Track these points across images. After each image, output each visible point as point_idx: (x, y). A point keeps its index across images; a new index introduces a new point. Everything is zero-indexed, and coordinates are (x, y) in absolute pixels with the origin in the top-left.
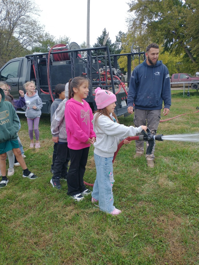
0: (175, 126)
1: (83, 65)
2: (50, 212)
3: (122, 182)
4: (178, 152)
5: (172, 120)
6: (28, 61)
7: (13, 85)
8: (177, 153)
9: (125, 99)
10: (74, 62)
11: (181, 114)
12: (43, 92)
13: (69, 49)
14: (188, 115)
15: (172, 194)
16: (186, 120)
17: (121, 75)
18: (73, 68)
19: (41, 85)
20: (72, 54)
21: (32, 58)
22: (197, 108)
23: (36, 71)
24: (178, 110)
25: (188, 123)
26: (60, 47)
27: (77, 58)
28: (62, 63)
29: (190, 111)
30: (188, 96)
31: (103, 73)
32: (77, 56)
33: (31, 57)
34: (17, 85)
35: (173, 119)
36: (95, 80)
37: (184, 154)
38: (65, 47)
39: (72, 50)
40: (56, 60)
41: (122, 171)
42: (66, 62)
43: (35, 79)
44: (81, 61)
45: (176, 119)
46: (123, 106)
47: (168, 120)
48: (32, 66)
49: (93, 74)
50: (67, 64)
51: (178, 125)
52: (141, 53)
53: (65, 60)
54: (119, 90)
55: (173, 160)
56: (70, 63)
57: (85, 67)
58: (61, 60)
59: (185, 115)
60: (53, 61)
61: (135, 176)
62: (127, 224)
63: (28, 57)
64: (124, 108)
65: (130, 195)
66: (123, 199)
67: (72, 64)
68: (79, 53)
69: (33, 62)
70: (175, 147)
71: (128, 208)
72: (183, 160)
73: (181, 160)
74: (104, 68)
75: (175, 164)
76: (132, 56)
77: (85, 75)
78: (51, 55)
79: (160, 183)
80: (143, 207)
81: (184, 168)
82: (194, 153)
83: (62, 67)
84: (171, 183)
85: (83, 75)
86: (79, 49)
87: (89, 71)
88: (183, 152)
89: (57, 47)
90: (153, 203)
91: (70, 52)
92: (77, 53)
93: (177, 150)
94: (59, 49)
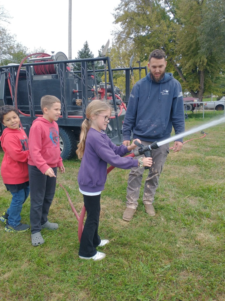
0: (187, 155)
1: (74, 80)
4: (204, 190)
6: (1, 74)
10: (63, 76)
11: (186, 139)
12: (21, 114)
13: (56, 59)
14: (195, 141)
15: (220, 255)
16: (195, 147)
17: (120, 94)
18: (63, 84)
19: (19, 104)
20: (61, 66)
21: (7, 70)
22: (202, 133)
23: (13, 87)
25: (198, 151)
27: (66, 71)
28: (45, 77)
31: (100, 91)
32: (66, 69)
33: (5, 69)
36: (90, 99)
37: (212, 193)
38: (50, 57)
39: (58, 61)
40: (37, 73)
42: (52, 77)
43: (11, 97)
44: (72, 75)
48: (6, 81)
49: (88, 91)
50: (53, 78)
51: (189, 153)
52: (142, 68)
53: (50, 73)
54: (121, 111)
55: (200, 201)
56: (57, 77)
57: (76, 82)
58: (44, 74)
59: (192, 140)
60: (34, 75)
61: (162, 230)
63: (1, 70)
67: (61, 79)
69: (8, 75)
70: (196, 183)
71: (169, 285)
72: (212, 200)
73: (211, 201)
74: (100, 85)
75: (205, 207)
76: (130, 71)
77: (77, 92)
78: (32, 66)
79: (198, 238)
80: (189, 280)
81: (219, 213)
82: (222, 190)
83: (46, 82)
84: (212, 236)
85: (74, 93)
86: (67, 60)
87: (84, 87)
88: (209, 190)
89: (39, 57)
90: (201, 273)
91: (58, 63)
92: (66, 65)
93: (201, 187)
94: (42, 60)
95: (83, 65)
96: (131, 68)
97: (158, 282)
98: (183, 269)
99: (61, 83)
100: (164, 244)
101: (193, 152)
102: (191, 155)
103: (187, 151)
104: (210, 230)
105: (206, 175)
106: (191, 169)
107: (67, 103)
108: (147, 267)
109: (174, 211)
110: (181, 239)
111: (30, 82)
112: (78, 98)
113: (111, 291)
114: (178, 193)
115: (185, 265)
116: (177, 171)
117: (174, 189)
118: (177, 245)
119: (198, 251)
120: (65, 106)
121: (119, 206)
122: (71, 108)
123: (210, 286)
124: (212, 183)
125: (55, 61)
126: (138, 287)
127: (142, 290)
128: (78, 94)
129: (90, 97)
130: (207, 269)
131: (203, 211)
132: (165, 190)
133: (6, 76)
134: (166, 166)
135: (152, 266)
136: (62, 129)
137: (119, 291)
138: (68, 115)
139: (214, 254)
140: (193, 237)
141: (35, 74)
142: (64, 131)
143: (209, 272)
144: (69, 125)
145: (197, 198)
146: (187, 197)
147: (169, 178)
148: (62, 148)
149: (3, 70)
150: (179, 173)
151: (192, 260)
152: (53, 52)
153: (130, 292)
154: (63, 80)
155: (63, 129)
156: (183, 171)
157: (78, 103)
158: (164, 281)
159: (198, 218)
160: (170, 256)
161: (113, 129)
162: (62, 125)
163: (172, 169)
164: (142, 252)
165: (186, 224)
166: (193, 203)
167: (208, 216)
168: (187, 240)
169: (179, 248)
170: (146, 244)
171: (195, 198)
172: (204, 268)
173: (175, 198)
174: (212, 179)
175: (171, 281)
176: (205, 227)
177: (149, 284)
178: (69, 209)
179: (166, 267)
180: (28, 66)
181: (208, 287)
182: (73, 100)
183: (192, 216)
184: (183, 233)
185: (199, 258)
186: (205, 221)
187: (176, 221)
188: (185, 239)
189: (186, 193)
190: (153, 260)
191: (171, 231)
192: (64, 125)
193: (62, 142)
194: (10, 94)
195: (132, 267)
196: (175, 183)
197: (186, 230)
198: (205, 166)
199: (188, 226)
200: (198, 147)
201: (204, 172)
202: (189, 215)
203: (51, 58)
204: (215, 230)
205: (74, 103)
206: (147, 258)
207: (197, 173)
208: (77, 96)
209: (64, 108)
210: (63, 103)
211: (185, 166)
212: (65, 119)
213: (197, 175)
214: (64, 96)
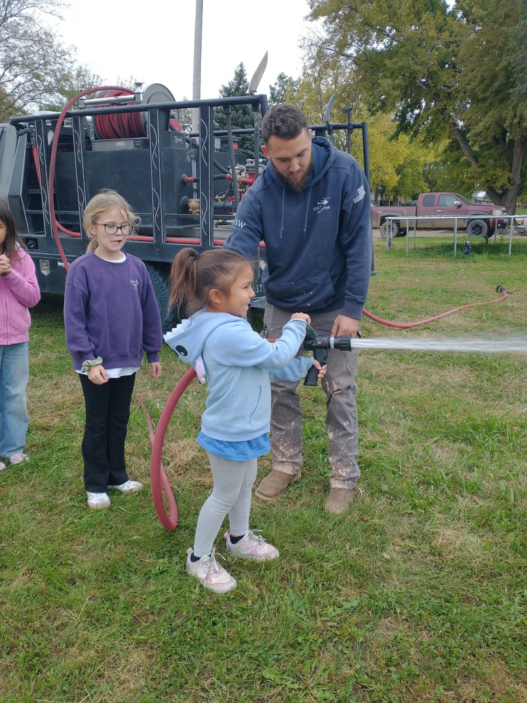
1: (185, 152)
4: (475, 428)
5: (437, 322)
6: (18, 135)
8: (472, 431)
10: (158, 141)
11: (457, 304)
12: (62, 231)
13: (145, 101)
14: (479, 308)
15: (484, 584)
16: (475, 324)
18: (156, 160)
19: (59, 208)
20: (153, 117)
21: (31, 126)
22: (499, 290)
23: (42, 167)
25: (482, 333)
26: (115, 98)
27: (167, 130)
28: (121, 145)
29: (480, 296)
30: (467, 253)
31: (246, 180)
33: (26, 124)
35: (440, 319)
36: (222, 200)
37: (494, 434)
38: (133, 96)
39: (151, 104)
40: (102, 135)
42: (135, 143)
43: (39, 191)
44: (181, 140)
45: (447, 319)
47: (426, 321)
48: (30, 151)
49: (215, 179)
50: (137, 146)
52: (356, 127)
53: (130, 134)
55: (461, 452)
56: (146, 144)
57: (192, 158)
58: (118, 137)
59: (470, 307)
60: (96, 139)
63: (15, 123)
67: (153, 148)
68: (173, 117)
69: (33, 139)
70: (461, 410)
71: (347, 647)
72: (492, 452)
73: (488, 454)
74: (247, 165)
75: (471, 469)
76: (327, 132)
77: (191, 182)
78: (89, 118)
79: (439, 541)
80: (396, 642)
81: (503, 484)
82: (520, 429)
83: (120, 156)
84: (473, 539)
85: (184, 183)
86: (173, 102)
87: (205, 171)
88: (489, 427)
89: (108, 97)
90: (429, 626)
91: (147, 109)
92: (168, 117)
93: (469, 419)
94: (113, 103)
95: (204, 116)
96: (329, 126)
97: (321, 640)
98: (387, 612)
99: (152, 159)
100: (354, 551)
101: (467, 334)
103: (453, 332)
104: (473, 524)
105: (489, 391)
106: (454, 376)
107: (164, 208)
108: (302, 602)
109: (394, 473)
110: (397, 539)
111: (80, 154)
112: (195, 195)
113: (205, 653)
114: (412, 430)
115: (393, 603)
116: (420, 378)
117: (404, 421)
118: (385, 555)
119: (432, 572)
120: (159, 213)
122: (175, 220)
123: (443, 657)
124: (498, 413)
125: (144, 104)
126: (272, 647)
127: (280, 657)
128: (195, 186)
129: (221, 195)
130: (445, 617)
131: (463, 476)
132: (381, 422)
133: (29, 140)
134: (397, 365)
135: (313, 600)
136: (152, 268)
137: (225, 655)
138: (167, 236)
139: (471, 581)
140: (426, 538)
141: (97, 136)
142: (157, 273)
143: (448, 625)
144: (168, 261)
145: (457, 445)
146: (432, 441)
147: (397, 394)
149: (23, 127)
150: (423, 383)
151: (415, 592)
152: (139, 85)
153: (251, 658)
154: (157, 151)
155: (156, 269)
156: (435, 379)
157: (194, 209)
158: (337, 639)
159: (449, 492)
160: (363, 578)
162: (152, 260)
163: (409, 373)
164: (297, 566)
165: (415, 505)
166: (445, 456)
167: (475, 490)
168: (412, 544)
169: (388, 561)
170: (310, 548)
171: (451, 445)
172: (440, 615)
173: (402, 443)
174: (502, 402)
175: (352, 638)
176: (462, 514)
177: (299, 644)
179: (347, 605)
180: (78, 117)
181: (439, 659)
182: (182, 201)
183: (436, 487)
184: (405, 526)
185: (433, 588)
186: (464, 502)
187: (393, 496)
188: (407, 540)
189: (430, 431)
190: (320, 586)
191: (376, 521)
192: (158, 260)
194: (38, 184)
195: (267, 599)
196: (407, 408)
197: (413, 520)
198: (491, 369)
199: (420, 510)
200: (483, 324)
201: (486, 385)
202: (429, 484)
203: (135, 98)
204: (484, 523)
205: (185, 208)
206: (305, 581)
207: (469, 385)
208: (193, 190)
209: (158, 220)
210: (156, 206)
211: (442, 367)
212: (159, 245)
213: (467, 390)
214: (158, 191)
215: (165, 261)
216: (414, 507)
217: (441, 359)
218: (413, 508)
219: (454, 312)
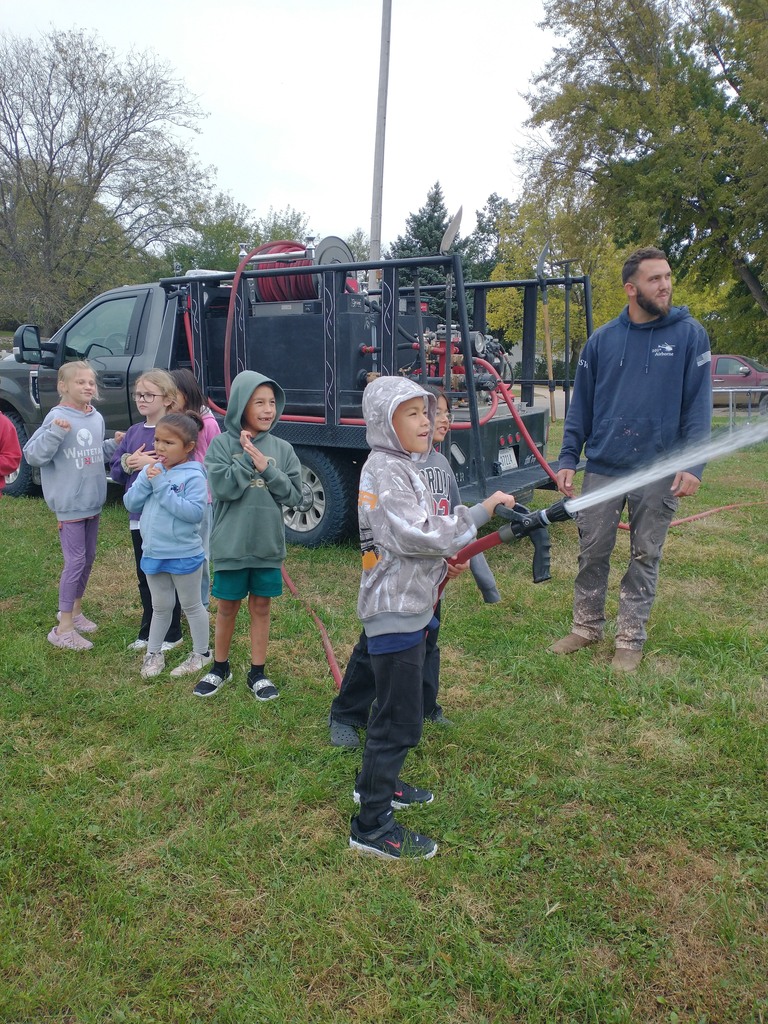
0: (698, 547)
1: (364, 316)
2: (250, 823)
3: (501, 736)
4: (706, 641)
5: (686, 525)
6: (167, 299)
7: (107, 383)
8: (702, 644)
9: (511, 442)
10: (333, 306)
11: (717, 504)
13: (317, 260)
14: (746, 509)
15: (683, 782)
16: (737, 529)
17: (500, 358)
18: (331, 328)
19: (211, 383)
20: (328, 281)
21: (183, 288)
23: (196, 336)
24: (708, 489)
25: (743, 539)
26: (282, 254)
27: (343, 292)
28: (287, 308)
29: (752, 494)
31: (436, 349)
32: (343, 286)
33: (178, 286)
34: (122, 381)
35: (690, 521)
37: (730, 647)
38: (303, 252)
39: (322, 265)
40: (266, 297)
41: (502, 698)
42: (305, 308)
43: (191, 362)
44: (359, 303)
45: (698, 523)
46: (503, 468)
48: (181, 318)
49: (400, 349)
50: (308, 311)
51: (708, 543)
52: (575, 281)
53: (298, 296)
54: (493, 410)
55: (686, 665)
56: (318, 308)
57: (371, 324)
58: (284, 299)
59: (735, 508)
60: (257, 301)
61: (549, 718)
62: (524, 874)
63: (167, 287)
64: (509, 476)
65: (532, 779)
66: (508, 791)
67: (327, 315)
68: (350, 276)
69: (185, 303)
72: (724, 666)
73: (718, 668)
74: (438, 331)
75: (693, 681)
76: (539, 289)
77: (371, 352)
78: (251, 280)
79: (639, 743)
82: (764, 644)
83: (286, 322)
84: (679, 743)
85: (362, 353)
86: (353, 263)
87: (387, 340)
88: (724, 640)
89: (279, 252)
90: (615, 810)
91: (321, 271)
92: (345, 278)
93: (702, 632)
94: (281, 261)
95: (387, 278)
96: (541, 281)
97: (500, 815)
98: (570, 797)
99: (326, 326)
100: (543, 748)
101: (722, 541)
102: (712, 548)
103: (703, 537)
104: (682, 731)
105: (737, 605)
106: (696, 588)
107: (339, 383)
108: (483, 786)
110: (593, 741)
111: (242, 322)
112: (375, 367)
115: (579, 790)
118: (577, 752)
120: (332, 390)
121: (452, 661)
122: (350, 398)
125: (315, 266)
127: (459, 826)
128: (374, 357)
129: (406, 368)
130: (633, 804)
133: (180, 304)
136: (322, 455)
138: (341, 417)
140: (626, 741)
141: (259, 298)
142: (328, 460)
143: (636, 809)
144: (341, 446)
145: (682, 659)
146: (652, 653)
148: (321, 511)
149: (174, 290)
152: (311, 239)
154: (332, 317)
155: (326, 456)
161: (467, 459)
162: (322, 444)
166: (666, 670)
167: (692, 701)
170: (494, 742)
171: (674, 659)
176: (670, 721)
178: (317, 659)
182: (359, 375)
186: (675, 711)
187: (595, 703)
191: (571, 723)
192: (329, 445)
193: (322, 491)
194: (189, 355)
197: (615, 725)
198: (745, 580)
199: (623, 716)
200: (747, 529)
201: (734, 598)
202: (640, 695)
203: (305, 255)
204: (694, 730)
207: (713, 598)
208: (372, 362)
209: (331, 397)
210: (329, 382)
211: (681, 578)
212: (331, 427)
213: (709, 603)
214: (332, 364)
215: (338, 445)
216: (618, 712)
217: (683, 568)
218: (615, 713)
219: (711, 514)
